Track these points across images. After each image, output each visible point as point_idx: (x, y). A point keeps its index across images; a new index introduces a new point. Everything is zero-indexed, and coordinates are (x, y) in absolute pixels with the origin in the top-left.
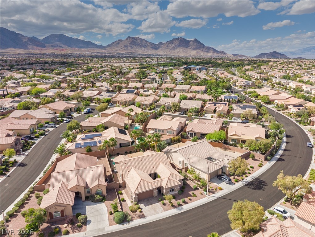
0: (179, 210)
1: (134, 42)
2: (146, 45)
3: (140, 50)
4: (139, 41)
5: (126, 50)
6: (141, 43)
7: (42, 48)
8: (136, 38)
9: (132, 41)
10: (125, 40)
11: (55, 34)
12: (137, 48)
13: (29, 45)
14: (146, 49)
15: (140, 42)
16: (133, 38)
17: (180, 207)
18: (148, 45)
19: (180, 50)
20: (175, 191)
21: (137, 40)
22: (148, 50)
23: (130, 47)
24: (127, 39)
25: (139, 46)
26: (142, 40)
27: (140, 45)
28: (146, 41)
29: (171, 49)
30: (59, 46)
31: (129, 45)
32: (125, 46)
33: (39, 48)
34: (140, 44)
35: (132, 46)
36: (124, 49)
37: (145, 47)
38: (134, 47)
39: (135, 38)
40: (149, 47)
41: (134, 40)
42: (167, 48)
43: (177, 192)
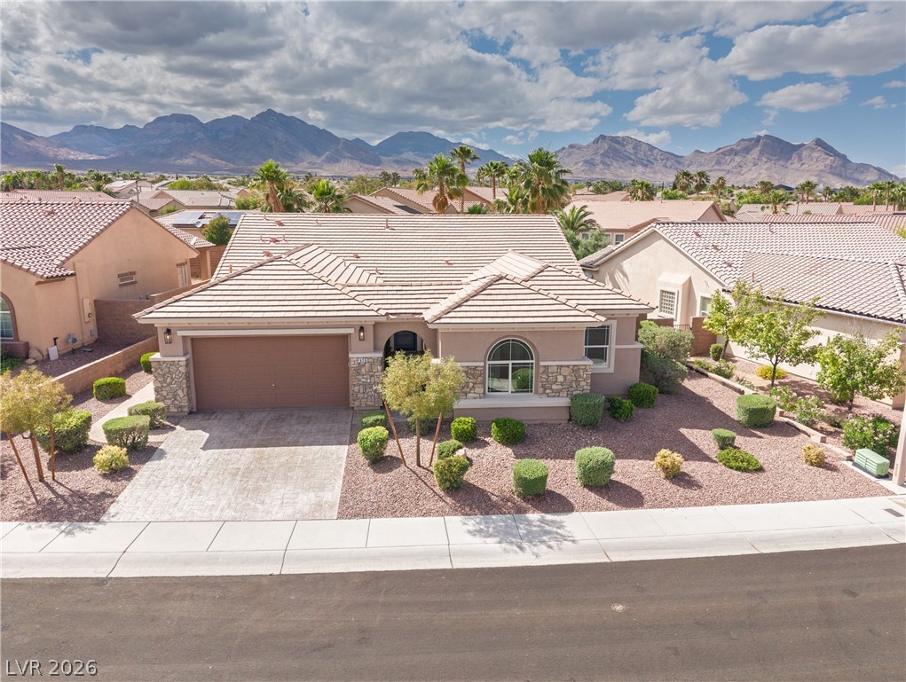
0: (504, 535)
1: (615, 150)
2: (651, 159)
3: (631, 172)
4: (629, 148)
5: (589, 173)
6: (636, 153)
7: (372, 166)
8: (624, 139)
9: (610, 147)
10: (589, 146)
11: (406, 131)
12: (620, 168)
13: (345, 158)
14: (648, 170)
15: (632, 151)
16: (615, 140)
17: (534, 516)
18: (655, 159)
19: (760, 174)
20: (545, 390)
21: (624, 146)
22: (655, 172)
23: (601, 166)
24: (594, 143)
25: (629, 161)
26: (638, 144)
27: (631, 159)
28: (652, 148)
29: (729, 172)
30: (414, 162)
31: (598, 158)
32: (586, 162)
33: (366, 166)
34: (633, 157)
35: (607, 160)
36: (582, 169)
37: (647, 163)
38: (615, 164)
39: (620, 139)
40: (658, 166)
41: (617, 146)
42: (717, 167)
43: (563, 401)
